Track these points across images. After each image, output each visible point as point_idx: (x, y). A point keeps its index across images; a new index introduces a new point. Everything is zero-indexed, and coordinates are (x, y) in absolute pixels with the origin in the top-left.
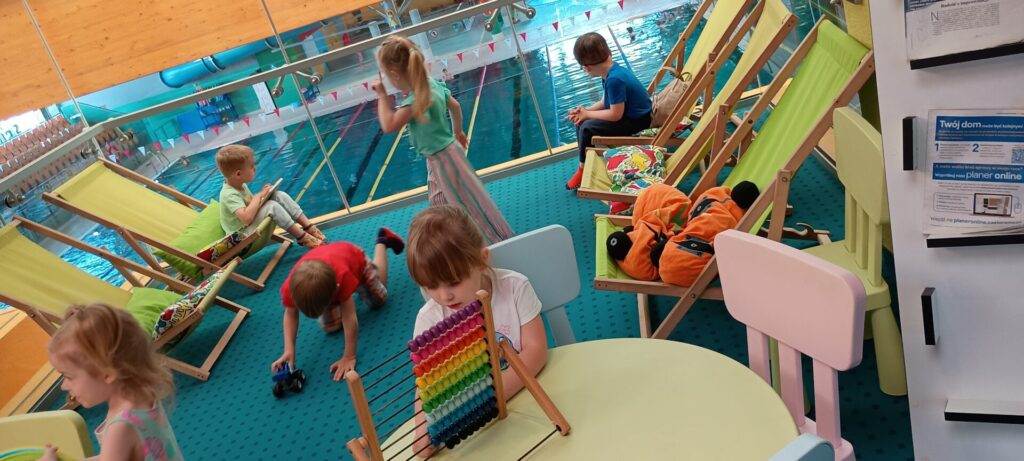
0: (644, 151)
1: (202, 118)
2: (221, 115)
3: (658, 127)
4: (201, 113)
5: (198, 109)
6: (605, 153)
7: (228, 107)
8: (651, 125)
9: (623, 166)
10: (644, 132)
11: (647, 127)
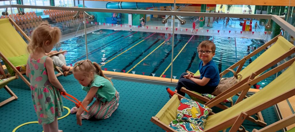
0: (200, 107)
1: (112, 20)
2: (118, 21)
3: (215, 95)
4: (113, 19)
5: (112, 18)
6: (182, 99)
7: (120, 20)
8: (212, 94)
9: (185, 111)
10: (208, 95)
11: (210, 93)
